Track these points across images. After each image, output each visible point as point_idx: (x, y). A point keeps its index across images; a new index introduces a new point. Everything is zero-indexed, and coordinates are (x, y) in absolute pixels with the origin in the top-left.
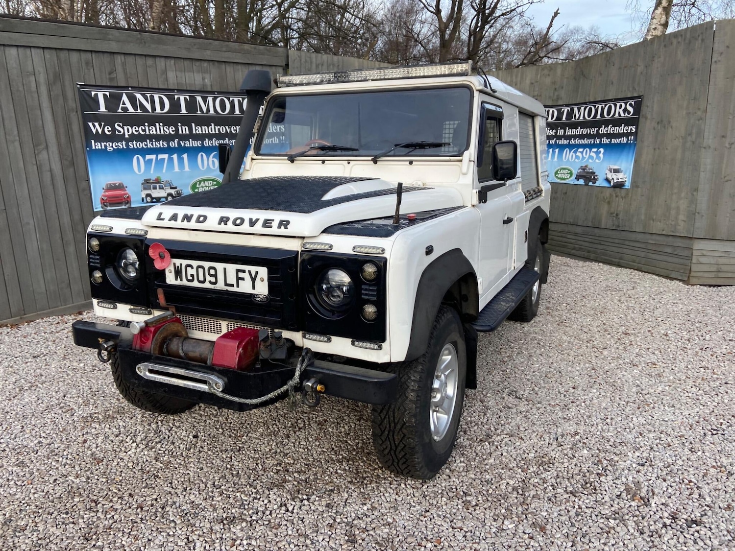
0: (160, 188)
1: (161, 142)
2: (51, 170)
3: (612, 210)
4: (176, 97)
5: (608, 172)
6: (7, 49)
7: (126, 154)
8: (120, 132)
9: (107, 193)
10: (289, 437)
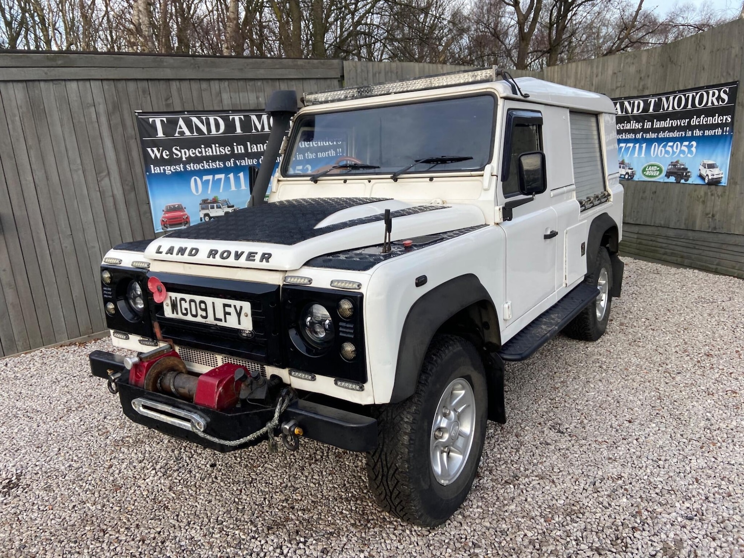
0: (217, 208)
1: (217, 162)
2: (113, 196)
3: (708, 210)
4: (231, 117)
5: (701, 168)
6: (68, 83)
7: (184, 177)
8: (177, 155)
9: (167, 215)
10: (304, 469)
